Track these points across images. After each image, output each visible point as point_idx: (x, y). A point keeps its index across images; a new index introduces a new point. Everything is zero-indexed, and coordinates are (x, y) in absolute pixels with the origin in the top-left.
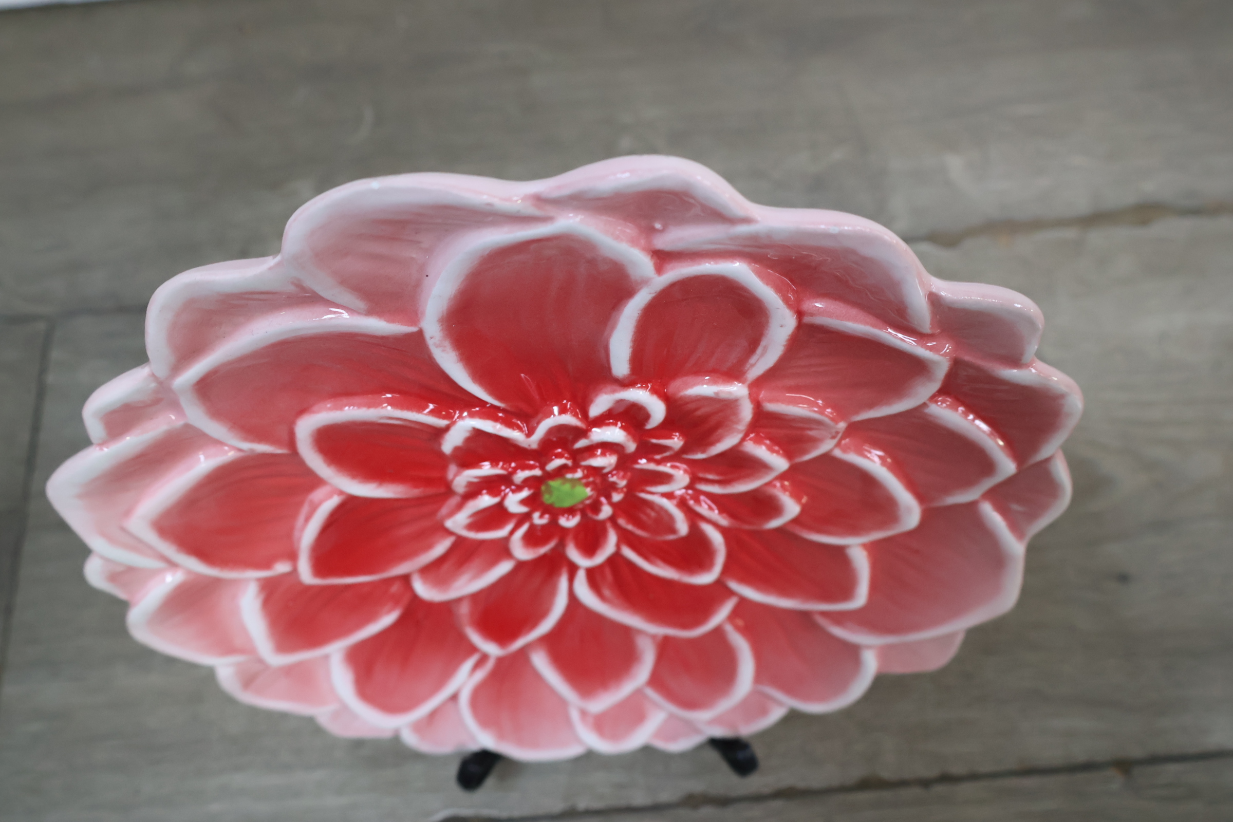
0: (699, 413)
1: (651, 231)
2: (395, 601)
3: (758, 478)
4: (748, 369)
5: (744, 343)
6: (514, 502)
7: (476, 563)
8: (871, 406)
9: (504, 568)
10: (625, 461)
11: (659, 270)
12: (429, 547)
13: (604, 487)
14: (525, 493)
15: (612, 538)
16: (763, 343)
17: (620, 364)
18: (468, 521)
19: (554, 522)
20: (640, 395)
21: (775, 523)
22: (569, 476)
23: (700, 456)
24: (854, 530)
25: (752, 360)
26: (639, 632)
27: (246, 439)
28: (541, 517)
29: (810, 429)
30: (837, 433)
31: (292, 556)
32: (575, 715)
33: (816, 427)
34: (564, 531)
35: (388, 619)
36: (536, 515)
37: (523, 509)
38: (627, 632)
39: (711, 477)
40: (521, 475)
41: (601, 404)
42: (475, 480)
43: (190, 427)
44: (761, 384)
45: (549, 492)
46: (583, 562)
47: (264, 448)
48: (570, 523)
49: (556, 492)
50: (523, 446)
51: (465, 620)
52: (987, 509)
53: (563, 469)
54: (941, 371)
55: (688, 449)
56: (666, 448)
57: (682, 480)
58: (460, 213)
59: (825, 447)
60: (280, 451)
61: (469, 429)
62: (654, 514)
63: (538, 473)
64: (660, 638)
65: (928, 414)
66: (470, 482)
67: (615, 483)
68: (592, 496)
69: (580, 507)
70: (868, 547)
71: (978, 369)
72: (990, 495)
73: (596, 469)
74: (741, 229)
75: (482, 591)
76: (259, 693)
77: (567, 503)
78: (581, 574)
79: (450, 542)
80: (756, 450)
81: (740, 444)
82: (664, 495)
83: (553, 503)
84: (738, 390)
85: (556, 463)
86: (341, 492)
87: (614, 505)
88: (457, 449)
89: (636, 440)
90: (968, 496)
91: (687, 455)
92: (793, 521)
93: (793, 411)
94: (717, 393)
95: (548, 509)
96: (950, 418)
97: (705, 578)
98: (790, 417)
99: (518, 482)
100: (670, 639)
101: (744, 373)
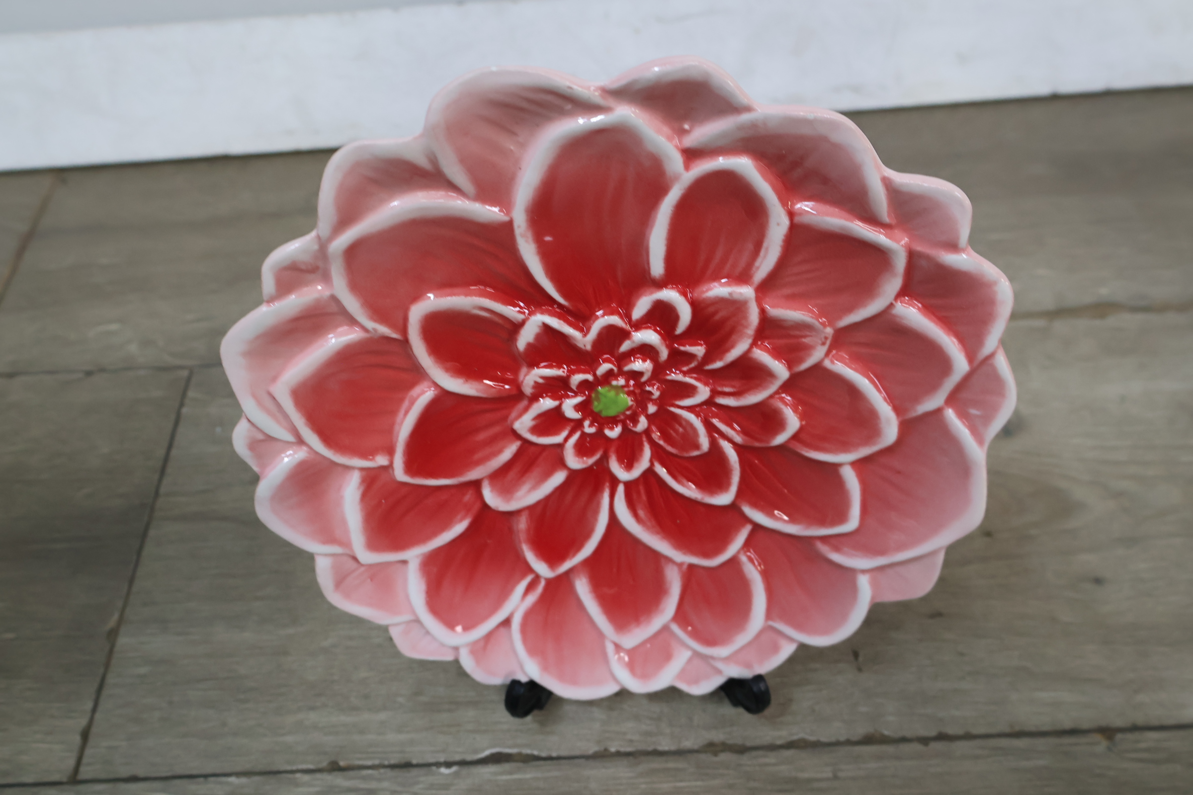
0: (717, 317)
1: (682, 132)
2: (467, 508)
3: (765, 388)
4: (755, 273)
5: (750, 246)
6: (569, 407)
7: (536, 472)
8: (851, 309)
9: (559, 478)
10: (659, 370)
11: (687, 167)
12: (500, 451)
13: (641, 398)
14: (579, 399)
15: (647, 452)
16: (765, 245)
17: (657, 267)
18: (532, 423)
19: (600, 433)
20: (670, 295)
21: (780, 439)
22: (614, 383)
23: (718, 364)
24: (844, 446)
25: (757, 264)
26: (669, 560)
27: (372, 319)
28: (591, 425)
29: (805, 337)
30: (826, 338)
31: (390, 451)
32: (610, 648)
33: (809, 334)
34: (608, 442)
35: (459, 528)
36: (587, 423)
37: (577, 416)
38: (656, 557)
39: (727, 390)
40: (578, 378)
41: (642, 306)
42: (541, 381)
43: (334, 299)
44: (764, 289)
45: (598, 399)
46: (623, 475)
47: (384, 330)
48: (614, 433)
49: (603, 400)
50: (581, 345)
51: (522, 536)
52: (950, 414)
53: (610, 374)
54: (900, 263)
55: (709, 357)
56: (692, 356)
57: (703, 393)
58: (549, 98)
59: (817, 355)
60: (394, 335)
61: (540, 324)
62: (681, 430)
63: (590, 377)
64: (685, 567)
65: (894, 316)
66: (536, 382)
67: (650, 393)
68: (632, 406)
69: (622, 417)
70: (855, 464)
71: (928, 258)
72: (951, 400)
73: (637, 375)
74: (745, 117)
75: (538, 503)
76: (347, 595)
77: (611, 412)
78: (621, 489)
79: (517, 446)
80: (762, 356)
81: (749, 351)
82: (690, 409)
83: (601, 411)
84: (747, 292)
85: (605, 367)
86: (435, 384)
87: (650, 417)
88: (529, 346)
89: (668, 348)
90: (934, 402)
91: (708, 366)
92: (795, 437)
93: (791, 315)
94: (730, 293)
95: (597, 418)
96: (912, 317)
97: (724, 499)
98: (788, 324)
99: (574, 388)
100: (694, 568)
101: (752, 277)
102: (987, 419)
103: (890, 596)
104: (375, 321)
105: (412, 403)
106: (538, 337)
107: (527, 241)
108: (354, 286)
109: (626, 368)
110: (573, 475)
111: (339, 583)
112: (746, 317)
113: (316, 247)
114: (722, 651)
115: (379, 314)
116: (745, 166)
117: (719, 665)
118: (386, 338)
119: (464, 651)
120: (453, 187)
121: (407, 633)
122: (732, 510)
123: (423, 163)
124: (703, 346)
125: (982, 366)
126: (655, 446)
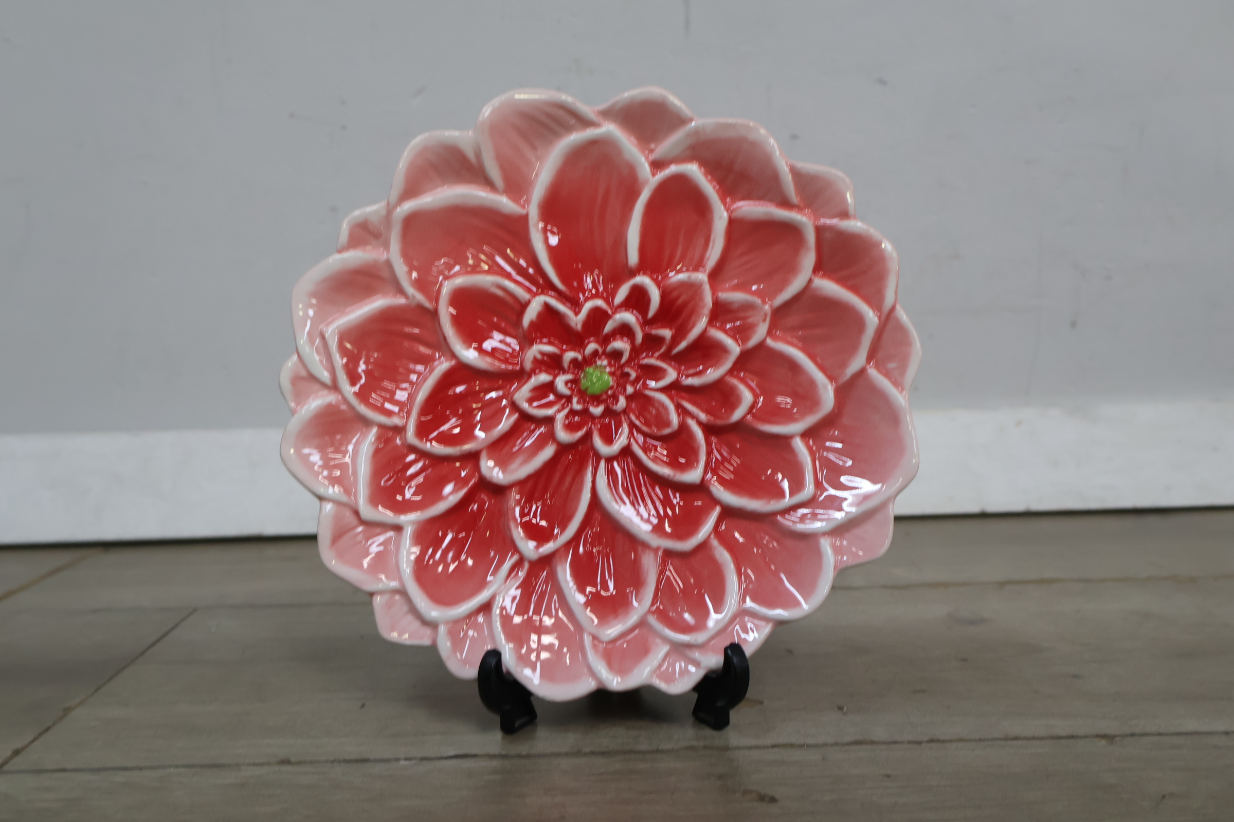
0: (680, 301)
1: (650, 152)
2: (462, 482)
3: (722, 364)
4: (706, 263)
5: (701, 241)
8: (781, 289)
9: (549, 451)
10: (636, 352)
11: (654, 175)
12: (499, 422)
13: (622, 378)
14: (569, 377)
15: (625, 428)
16: (712, 237)
17: (633, 257)
18: (529, 394)
19: (586, 410)
20: (643, 280)
21: (738, 414)
22: (599, 363)
23: (683, 345)
24: (791, 418)
25: (708, 255)
26: (646, 545)
27: (413, 286)
28: (578, 402)
29: (748, 317)
30: (766, 315)
32: (587, 640)
33: (753, 313)
34: (593, 418)
35: (456, 497)
36: (575, 400)
37: (566, 391)
38: (634, 542)
39: (691, 371)
40: (570, 355)
41: (622, 294)
42: (539, 357)
43: (388, 264)
44: (714, 276)
45: (585, 378)
46: (605, 450)
47: (420, 298)
48: (597, 410)
49: (589, 378)
50: (573, 324)
51: (511, 513)
52: (872, 372)
53: (595, 354)
54: (811, 237)
55: (675, 340)
56: (661, 340)
57: (671, 375)
58: (561, 113)
59: (760, 333)
60: (427, 304)
61: (542, 303)
62: (654, 411)
63: (580, 357)
64: (660, 553)
65: (815, 289)
66: (535, 357)
67: (628, 374)
68: (613, 386)
69: (605, 397)
70: (806, 435)
71: (830, 228)
72: (870, 359)
73: (617, 354)
74: (690, 126)
75: (529, 478)
76: (340, 556)
77: (595, 390)
78: (602, 464)
79: (514, 418)
80: (718, 334)
81: (706, 330)
82: (661, 390)
83: (587, 389)
84: (701, 277)
85: (592, 347)
86: (453, 355)
87: (629, 398)
88: (532, 324)
89: (643, 330)
90: (858, 362)
91: (675, 348)
92: (750, 411)
93: (738, 297)
94: (689, 277)
95: (583, 395)
96: (828, 287)
97: (693, 476)
98: (735, 306)
99: (566, 365)
100: (669, 554)
101: (704, 267)
102: (903, 369)
104: (417, 290)
105: (432, 371)
106: (540, 315)
107: (537, 231)
108: (406, 255)
109: (609, 348)
110: (563, 449)
111: (336, 539)
112: (702, 300)
113: (384, 212)
114: (697, 638)
115: (420, 285)
116: (693, 170)
117: (697, 655)
118: (420, 308)
119: (442, 629)
120: (488, 183)
121: (389, 606)
122: (701, 488)
123: (471, 155)
124: (671, 329)
125: (888, 319)
126: (632, 426)
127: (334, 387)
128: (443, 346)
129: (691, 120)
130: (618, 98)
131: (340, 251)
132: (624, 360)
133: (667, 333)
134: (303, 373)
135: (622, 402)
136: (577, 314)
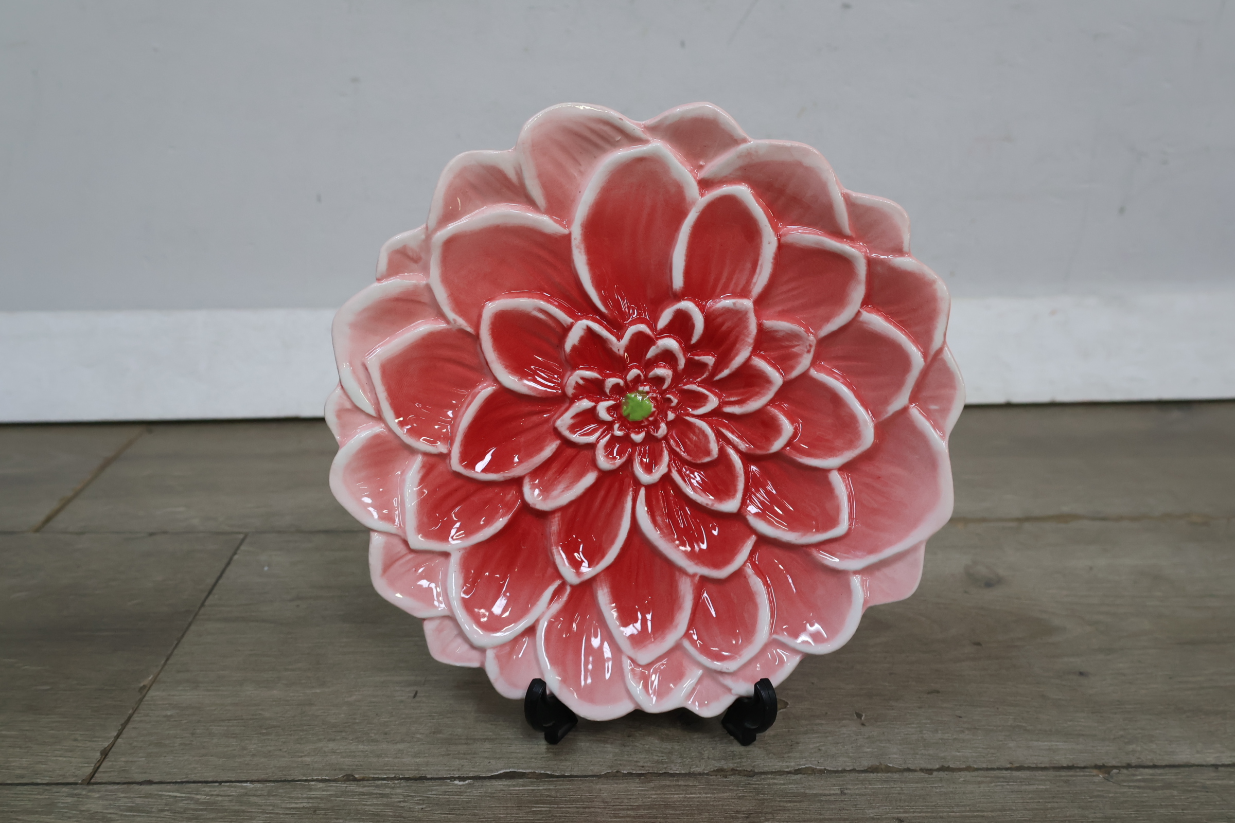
0: (724, 328)
1: (698, 168)
2: (508, 507)
3: (764, 395)
4: (752, 289)
5: (749, 265)
6: (602, 409)
7: (571, 472)
8: (827, 319)
9: (590, 479)
10: (678, 378)
11: (702, 195)
12: (541, 449)
13: (662, 405)
14: (611, 403)
15: (666, 458)
16: (760, 263)
17: (678, 281)
18: (571, 422)
19: (627, 437)
20: (687, 305)
21: (777, 445)
22: (641, 388)
23: (726, 373)
24: (831, 451)
25: (754, 280)
26: (682, 571)
27: (454, 310)
28: (620, 429)
29: (793, 347)
30: (811, 346)
31: (449, 439)
32: (626, 663)
33: (797, 343)
34: (634, 444)
35: (500, 523)
36: (616, 426)
37: (607, 417)
38: (672, 568)
39: (732, 399)
40: (611, 381)
41: (666, 318)
42: (581, 382)
43: (428, 288)
44: (761, 302)
45: (627, 404)
46: (645, 478)
47: (462, 322)
48: (638, 437)
49: (631, 404)
50: (615, 349)
51: (553, 539)
52: (915, 412)
53: (637, 379)
54: (862, 269)
55: (718, 367)
56: (704, 365)
57: (713, 402)
58: (606, 129)
59: (805, 362)
60: (469, 329)
61: (585, 327)
62: (695, 438)
63: (621, 382)
64: (697, 578)
65: (862, 322)
66: (577, 383)
67: (670, 400)
68: (654, 412)
69: (646, 423)
70: (842, 469)
71: (882, 263)
72: (913, 398)
73: (660, 380)
74: (742, 147)
75: (571, 503)
76: (392, 583)
77: (636, 416)
78: (642, 492)
79: (556, 445)
80: (761, 364)
81: (749, 358)
82: (702, 417)
83: (629, 415)
84: (747, 304)
85: (634, 373)
86: (496, 380)
87: (669, 424)
88: (574, 348)
89: (685, 355)
90: (900, 401)
91: (717, 375)
92: (789, 443)
93: (782, 325)
94: (734, 304)
95: (625, 422)
96: (876, 321)
97: (731, 506)
98: (780, 335)
99: (608, 391)
100: (704, 581)
101: (750, 292)
102: (945, 411)
103: (881, 600)
104: (456, 313)
105: (474, 397)
106: (582, 340)
107: (580, 252)
108: (446, 280)
109: (651, 374)
110: (604, 475)
111: (387, 567)
112: (746, 327)
113: (423, 237)
114: (731, 666)
115: (460, 307)
116: (743, 192)
117: (728, 682)
118: (462, 331)
119: (490, 654)
120: (530, 202)
121: (439, 630)
122: (739, 516)
123: (512, 175)
124: (713, 356)
125: (935, 360)
126: (672, 452)
127: (379, 418)
128: (483, 371)
129: (744, 141)
130: (666, 113)
131: (379, 280)
132: (665, 387)
133: (710, 360)
134: (348, 405)
135: (663, 429)
136: (619, 338)
